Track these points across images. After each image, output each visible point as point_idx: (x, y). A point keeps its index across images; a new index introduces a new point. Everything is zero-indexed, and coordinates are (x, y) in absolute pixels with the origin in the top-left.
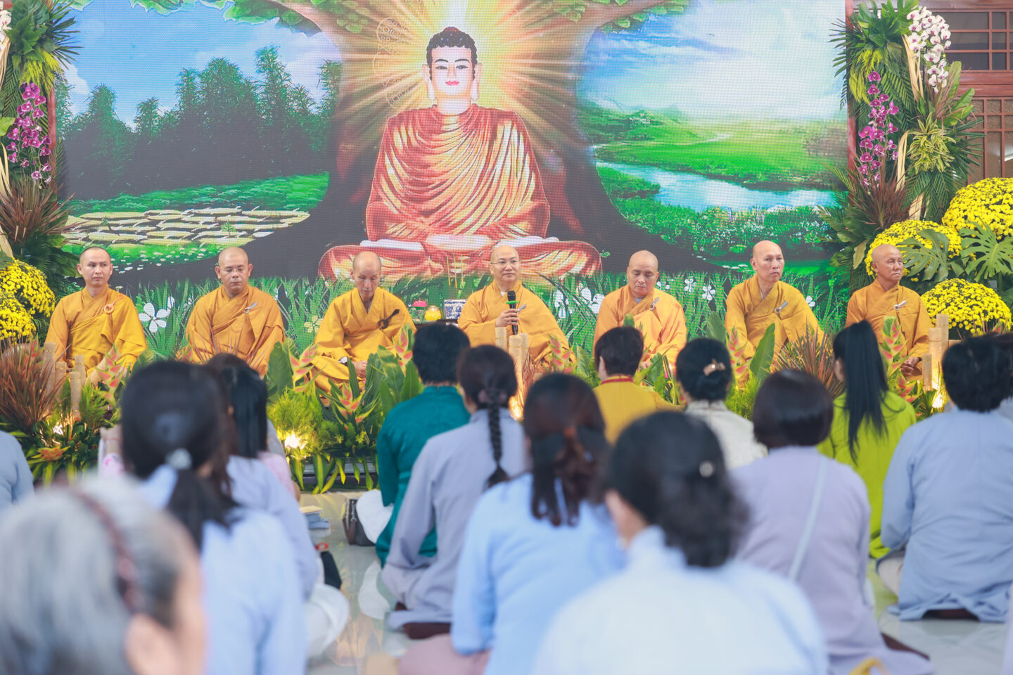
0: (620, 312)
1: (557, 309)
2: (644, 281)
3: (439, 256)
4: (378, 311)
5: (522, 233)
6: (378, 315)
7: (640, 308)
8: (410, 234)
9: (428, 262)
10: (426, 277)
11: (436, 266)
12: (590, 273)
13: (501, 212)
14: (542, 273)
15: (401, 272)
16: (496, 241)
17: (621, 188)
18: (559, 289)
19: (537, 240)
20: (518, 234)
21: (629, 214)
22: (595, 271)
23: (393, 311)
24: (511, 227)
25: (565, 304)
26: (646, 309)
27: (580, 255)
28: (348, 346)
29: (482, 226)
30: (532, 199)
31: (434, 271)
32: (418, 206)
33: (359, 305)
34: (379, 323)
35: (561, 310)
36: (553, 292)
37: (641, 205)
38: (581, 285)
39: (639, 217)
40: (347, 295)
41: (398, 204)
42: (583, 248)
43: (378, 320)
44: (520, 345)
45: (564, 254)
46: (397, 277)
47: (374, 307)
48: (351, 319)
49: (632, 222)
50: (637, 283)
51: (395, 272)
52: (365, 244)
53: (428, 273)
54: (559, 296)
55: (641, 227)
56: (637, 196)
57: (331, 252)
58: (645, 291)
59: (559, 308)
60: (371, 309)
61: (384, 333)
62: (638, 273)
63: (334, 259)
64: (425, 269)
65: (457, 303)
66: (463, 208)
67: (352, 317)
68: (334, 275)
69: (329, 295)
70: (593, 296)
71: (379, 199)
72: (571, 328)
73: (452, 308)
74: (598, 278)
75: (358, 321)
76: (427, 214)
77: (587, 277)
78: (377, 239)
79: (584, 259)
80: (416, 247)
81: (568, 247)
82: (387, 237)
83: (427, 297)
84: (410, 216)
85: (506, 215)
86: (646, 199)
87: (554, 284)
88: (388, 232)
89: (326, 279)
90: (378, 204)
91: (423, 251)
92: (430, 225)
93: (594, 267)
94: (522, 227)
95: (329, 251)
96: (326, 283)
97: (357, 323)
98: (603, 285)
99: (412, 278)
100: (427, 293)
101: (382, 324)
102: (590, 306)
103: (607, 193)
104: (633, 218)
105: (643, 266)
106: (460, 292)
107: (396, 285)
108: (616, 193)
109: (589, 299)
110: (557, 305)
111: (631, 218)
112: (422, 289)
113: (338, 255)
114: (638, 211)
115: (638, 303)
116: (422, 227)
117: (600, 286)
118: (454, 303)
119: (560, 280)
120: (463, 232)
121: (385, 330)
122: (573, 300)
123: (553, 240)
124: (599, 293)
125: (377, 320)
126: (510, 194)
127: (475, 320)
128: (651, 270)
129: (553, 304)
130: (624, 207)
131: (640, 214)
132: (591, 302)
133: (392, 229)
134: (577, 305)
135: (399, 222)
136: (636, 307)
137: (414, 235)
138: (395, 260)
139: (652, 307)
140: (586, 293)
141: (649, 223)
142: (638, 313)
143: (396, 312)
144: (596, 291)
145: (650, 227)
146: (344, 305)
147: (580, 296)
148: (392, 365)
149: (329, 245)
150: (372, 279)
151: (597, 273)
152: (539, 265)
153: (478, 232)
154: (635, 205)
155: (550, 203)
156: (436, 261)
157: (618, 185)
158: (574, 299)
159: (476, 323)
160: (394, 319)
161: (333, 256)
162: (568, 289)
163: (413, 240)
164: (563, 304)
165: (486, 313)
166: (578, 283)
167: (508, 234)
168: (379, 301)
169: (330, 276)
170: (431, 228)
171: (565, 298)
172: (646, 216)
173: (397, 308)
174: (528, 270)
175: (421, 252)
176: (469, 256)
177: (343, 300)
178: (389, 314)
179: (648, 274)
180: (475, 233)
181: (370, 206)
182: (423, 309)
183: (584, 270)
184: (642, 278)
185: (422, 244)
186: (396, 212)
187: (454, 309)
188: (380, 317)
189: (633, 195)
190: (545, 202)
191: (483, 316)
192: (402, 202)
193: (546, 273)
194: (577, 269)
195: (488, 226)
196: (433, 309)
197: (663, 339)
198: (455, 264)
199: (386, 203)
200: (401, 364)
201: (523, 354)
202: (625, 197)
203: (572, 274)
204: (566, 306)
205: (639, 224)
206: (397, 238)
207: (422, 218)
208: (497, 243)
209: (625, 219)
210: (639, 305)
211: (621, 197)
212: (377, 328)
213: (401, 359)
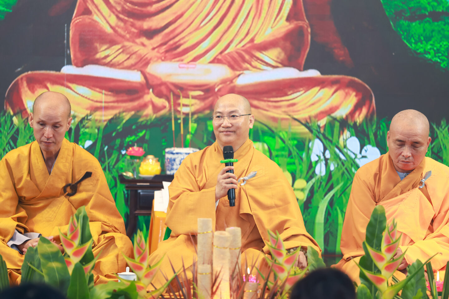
0: (376, 190)
1: (314, 165)
2: (409, 154)
3: (163, 89)
4: (63, 174)
5: (274, 63)
6: (63, 178)
7: (406, 186)
8: (128, 58)
9: (150, 96)
10: (147, 116)
11: (160, 101)
12: (360, 118)
13: (247, 34)
14: (296, 117)
15: (113, 108)
16: (238, 73)
17: (406, 8)
18: (318, 137)
19: (291, 73)
20: (268, 64)
21: (416, 43)
22: (366, 117)
23: (83, 173)
24: (258, 55)
25: (325, 157)
26: (414, 187)
27: (347, 94)
28: (23, 213)
29: (221, 53)
30: (288, 19)
31: (156, 109)
32: (138, 23)
33: (38, 162)
34: (65, 188)
35: (318, 165)
36: (310, 141)
37: (433, 31)
38: (347, 133)
39: (429, 47)
40: (23, 150)
41: (113, 20)
42: (351, 85)
43: (64, 185)
44: (227, 244)
45: (327, 91)
46: (108, 115)
47: (58, 168)
48: (26, 180)
49: (420, 53)
50: (401, 157)
51: (106, 108)
52: (67, 70)
53: (149, 111)
54: (317, 147)
55: (430, 60)
56: (428, 19)
57: (22, 79)
58: (411, 166)
59: (317, 162)
60: (54, 170)
61: (71, 202)
62: (402, 143)
63: (26, 89)
64: (145, 106)
65: (181, 153)
66: (198, 29)
67: (29, 178)
68: (25, 109)
69: (18, 135)
70: (362, 147)
71: (87, 12)
72: (331, 188)
73: (174, 160)
74: (369, 124)
75: (37, 185)
76: (150, 34)
77: (355, 123)
78: (82, 64)
79: (352, 100)
80: (135, 77)
81: (331, 83)
82: (97, 62)
83: (146, 142)
84: (128, 36)
85: (252, 40)
86: (440, 23)
87: (311, 131)
88: (98, 56)
89: (15, 114)
90: (86, 19)
91: (145, 81)
92: (154, 49)
93: (364, 111)
94: (271, 55)
95: (20, 77)
96: (15, 119)
97: (35, 187)
98: (375, 135)
99: (127, 116)
100: (147, 137)
101: (69, 190)
102: (357, 161)
103: (387, 13)
104: (420, 48)
105: (409, 136)
106: (189, 137)
107: (106, 125)
108: (399, 14)
109: (357, 152)
110: (314, 158)
111: (417, 47)
112: (141, 131)
113: (33, 83)
114: (428, 39)
115: (402, 179)
116: (142, 51)
117: (372, 137)
118: (177, 153)
119: (319, 126)
120: (195, 59)
121: (73, 198)
122: (335, 153)
123: (313, 73)
124: (370, 143)
125: (61, 185)
126: (258, 13)
127: (191, 188)
128: (420, 139)
129: (309, 156)
130: (408, 33)
131: (431, 42)
132: (359, 156)
133: (103, 52)
134: (340, 159)
135: (112, 43)
136: (399, 185)
137: (132, 61)
138: (107, 93)
139: (421, 183)
140: (353, 144)
141: (443, 55)
142: (402, 193)
143: (88, 175)
144: (366, 140)
145: (443, 60)
146: (18, 162)
147: (345, 147)
148: (55, 265)
149: (19, 69)
150: (55, 126)
151: (368, 119)
152: (293, 105)
153: (216, 60)
154: (424, 30)
155: (311, 26)
156: (159, 95)
157: (403, 3)
158: (337, 151)
159: (191, 191)
160: (86, 184)
161: (25, 84)
162: (330, 138)
163: (129, 68)
164: (322, 157)
165: (204, 181)
166: (343, 131)
167: (255, 63)
168: (67, 159)
169: (21, 110)
170: (155, 53)
171: (325, 149)
172: (438, 45)
173: (89, 170)
174: (279, 111)
175: (140, 83)
176: (202, 91)
177: (19, 156)
178: (79, 177)
179: (415, 145)
180: (212, 62)
181: (76, 20)
182: (139, 158)
183: (352, 114)
184: (407, 151)
185: (143, 73)
186: (109, 30)
187: (177, 161)
188: (67, 181)
189: (422, 18)
190: (305, 23)
191: (201, 185)
192: (118, 17)
193: (303, 115)
194: (342, 113)
195: (229, 53)
196: (151, 161)
197: (434, 227)
198: (183, 101)
199: (96, 17)
200: (69, 263)
201: (232, 256)
202: (412, 19)
203: (335, 119)
204: (326, 160)
205: (429, 56)
206: (110, 65)
207: (144, 40)
208: (239, 75)
209: (410, 49)
210: (404, 182)
211: (406, 19)
212: (62, 194)
213: (69, 256)
